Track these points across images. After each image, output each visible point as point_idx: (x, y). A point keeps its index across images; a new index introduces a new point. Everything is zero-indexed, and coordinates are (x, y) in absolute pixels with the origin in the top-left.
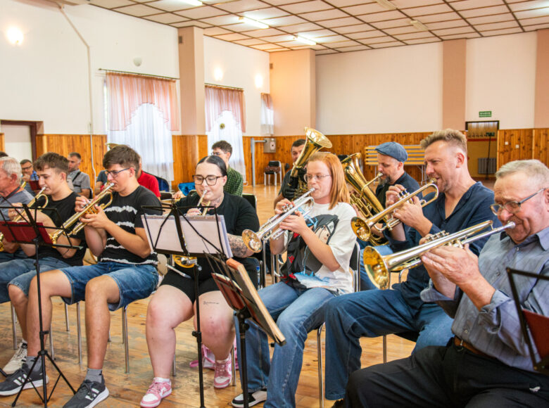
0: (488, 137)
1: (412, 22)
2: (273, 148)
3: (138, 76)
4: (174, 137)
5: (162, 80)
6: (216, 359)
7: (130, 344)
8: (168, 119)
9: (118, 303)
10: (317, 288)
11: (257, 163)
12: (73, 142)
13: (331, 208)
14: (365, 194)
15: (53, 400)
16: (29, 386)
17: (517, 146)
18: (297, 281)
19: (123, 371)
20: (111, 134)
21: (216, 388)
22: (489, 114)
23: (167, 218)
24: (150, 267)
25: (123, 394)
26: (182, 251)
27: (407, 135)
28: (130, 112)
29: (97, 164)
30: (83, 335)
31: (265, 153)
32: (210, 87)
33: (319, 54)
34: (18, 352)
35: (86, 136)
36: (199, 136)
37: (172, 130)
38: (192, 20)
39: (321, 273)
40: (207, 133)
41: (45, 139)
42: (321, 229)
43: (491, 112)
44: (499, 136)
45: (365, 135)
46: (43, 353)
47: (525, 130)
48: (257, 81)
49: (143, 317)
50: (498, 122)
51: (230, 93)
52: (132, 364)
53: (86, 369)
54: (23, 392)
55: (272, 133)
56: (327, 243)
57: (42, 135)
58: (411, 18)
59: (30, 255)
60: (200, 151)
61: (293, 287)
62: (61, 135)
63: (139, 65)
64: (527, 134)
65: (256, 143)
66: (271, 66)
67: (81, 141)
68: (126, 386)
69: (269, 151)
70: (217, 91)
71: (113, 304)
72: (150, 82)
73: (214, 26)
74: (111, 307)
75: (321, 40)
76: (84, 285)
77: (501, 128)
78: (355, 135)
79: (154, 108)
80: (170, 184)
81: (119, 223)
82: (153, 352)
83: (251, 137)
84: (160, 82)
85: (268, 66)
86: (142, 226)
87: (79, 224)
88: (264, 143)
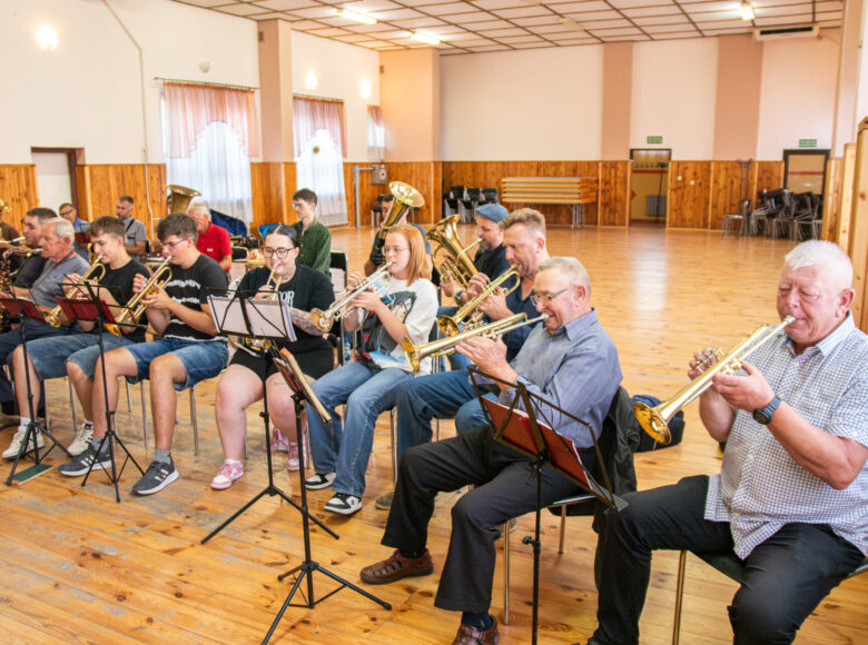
0: (660, 169)
1: (562, 20)
2: (383, 178)
3: (205, 86)
4: (252, 164)
5: (236, 90)
6: (290, 441)
7: (199, 426)
8: (244, 142)
9: (185, 383)
10: (392, 368)
11: (363, 197)
12: (122, 174)
13: (409, 284)
14: (461, 261)
15: (122, 481)
16: (97, 466)
17: (692, 183)
18: (371, 360)
19: (193, 453)
20: (172, 164)
21: (289, 471)
22: (658, 140)
23: (233, 301)
24: (220, 345)
25: (193, 476)
26: (247, 333)
27: (557, 164)
28: (196, 134)
29: (153, 201)
30: (149, 416)
31: (373, 185)
32: (301, 99)
33: (443, 54)
34: (81, 433)
35: (139, 165)
36: (286, 164)
37: (250, 156)
38: (276, 11)
39: (396, 353)
40: (296, 159)
41: (87, 170)
42: (397, 307)
43: (661, 137)
44: (671, 168)
45: (503, 163)
46: (110, 433)
47: (702, 163)
48: (363, 89)
49: (212, 396)
50: (670, 150)
51: (326, 106)
52: (201, 446)
53: (153, 451)
54: (91, 473)
55: (382, 157)
56: (404, 322)
57: (84, 166)
58: (561, 15)
59: (87, 330)
60: (286, 184)
61: (368, 367)
62: (107, 166)
63: (206, 71)
64: (705, 166)
65: (361, 172)
66: (382, 69)
67: (132, 173)
68: (196, 469)
69: (377, 182)
70: (309, 103)
71: (180, 384)
72: (221, 93)
73: (305, 19)
74: (177, 387)
75: (446, 38)
76: (148, 364)
77: (674, 158)
78: (491, 163)
79: (227, 128)
80: (248, 227)
81: (184, 300)
82: (223, 432)
83: (355, 164)
84: (234, 94)
85: (378, 69)
86: (206, 302)
87: (140, 307)
88: (371, 172)
